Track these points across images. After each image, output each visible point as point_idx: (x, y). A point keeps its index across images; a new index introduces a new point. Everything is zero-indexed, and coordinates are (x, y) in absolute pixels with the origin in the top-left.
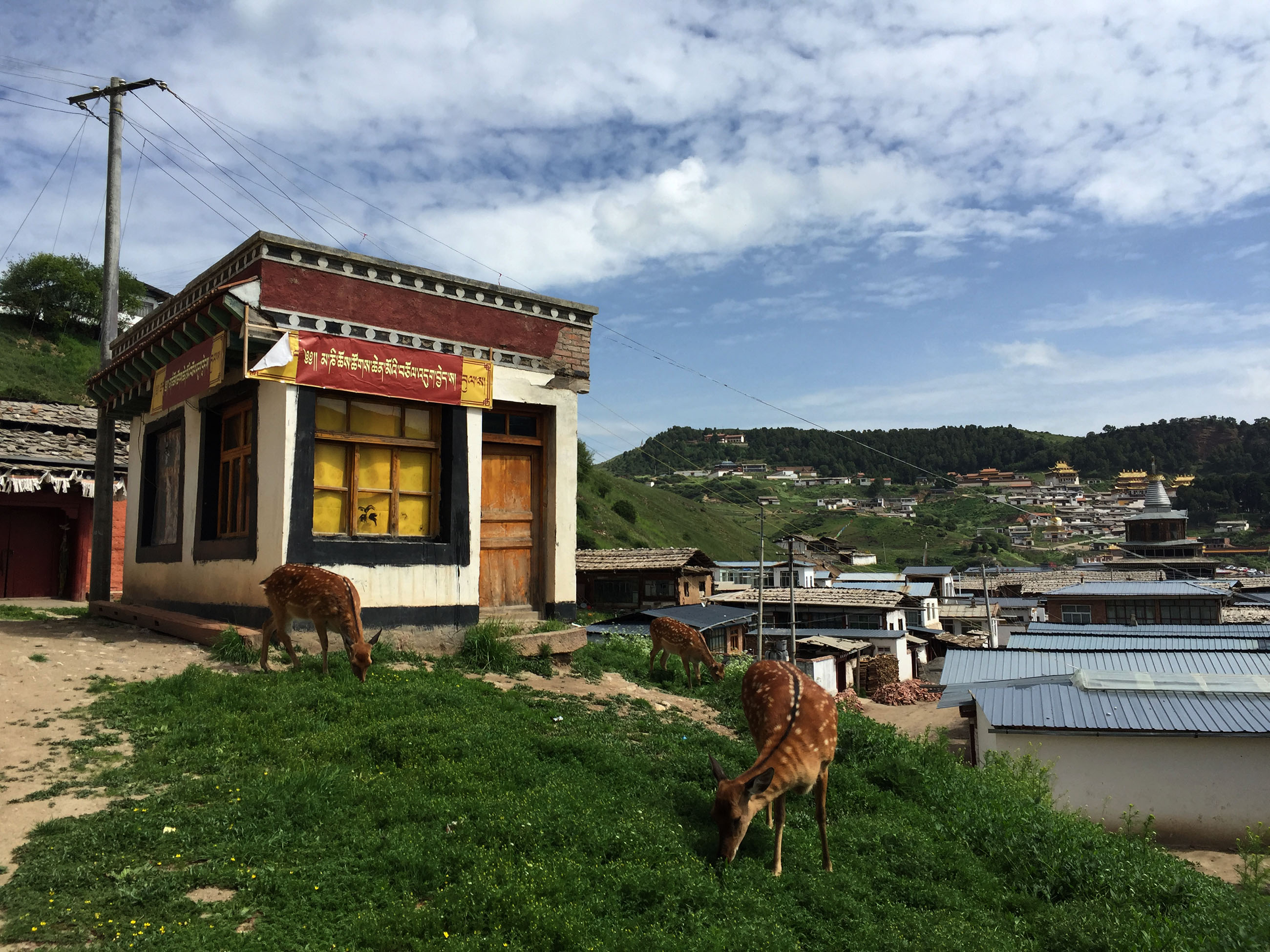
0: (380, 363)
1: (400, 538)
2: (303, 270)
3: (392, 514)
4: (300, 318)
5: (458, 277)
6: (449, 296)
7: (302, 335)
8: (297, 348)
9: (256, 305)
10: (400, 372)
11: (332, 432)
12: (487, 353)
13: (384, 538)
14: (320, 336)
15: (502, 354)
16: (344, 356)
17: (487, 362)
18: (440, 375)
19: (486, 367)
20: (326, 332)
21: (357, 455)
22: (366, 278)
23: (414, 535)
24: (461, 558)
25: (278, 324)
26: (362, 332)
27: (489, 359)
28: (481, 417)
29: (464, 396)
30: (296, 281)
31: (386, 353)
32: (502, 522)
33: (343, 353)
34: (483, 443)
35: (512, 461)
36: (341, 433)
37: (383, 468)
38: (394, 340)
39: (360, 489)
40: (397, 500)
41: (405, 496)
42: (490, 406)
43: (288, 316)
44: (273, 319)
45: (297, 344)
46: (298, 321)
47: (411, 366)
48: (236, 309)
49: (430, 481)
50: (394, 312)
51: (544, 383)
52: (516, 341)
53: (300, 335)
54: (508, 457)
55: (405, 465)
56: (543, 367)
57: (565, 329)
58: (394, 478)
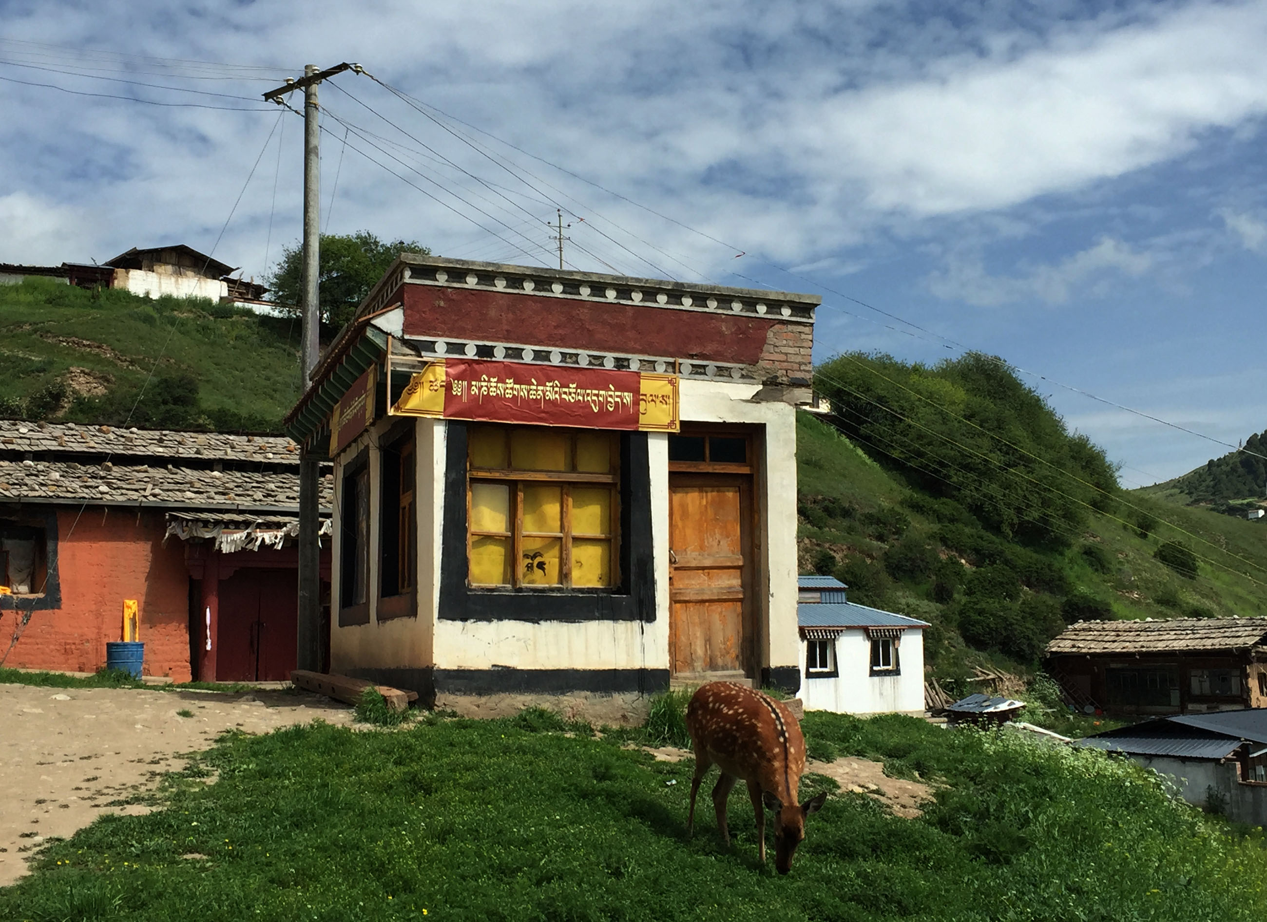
0: (540, 388)
1: (574, 590)
2: (449, 290)
3: (563, 562)
4: (448, 344)
5: (632, 278)
6: (623, 302)
7: (449, 363)
8: (444, 378)
9: (399, 334)
10: (564, 396)
11: (489, 470)
12: (673, 365)
13: (552, 590)
14: (470, 362)
15: (693, 366)
16: (497, 382)
17: (671, 375)
18: (613, 396)
19: (671, 382)
20: (476, 358)
21: (521, 495)
22: (521, 292)
23: (590, 586)
24: (647, 613)
25: (423, 354)
26: (518, 353)
27: (675, 373)
28: (666, 443)
29: (643, 419)
30: (442, 304)
31: (546, 375)
32: (703, 568)
33: (496, 380)
34: (670, 473)
35: (715, 493)
36: (501, 469)
37: (552, 509)
38: (556, 360)
39: (525, 533)
40: (570, 545)
41: (579, 541)
42: (677, 430)
43: (434, 343)
44: (417, 348)
45: (444, 374)
46: (445, 348)
47: (576, 388)
48: (379, 341)
49: (609, 521)
50: (556, 327)
51: (749, 396)
52: (709, 349)
53: (447, 363)
54: (710, 489)
55: (578, 505)
56: (747, 377)
57: (777, 327)
58: (565, 520)
